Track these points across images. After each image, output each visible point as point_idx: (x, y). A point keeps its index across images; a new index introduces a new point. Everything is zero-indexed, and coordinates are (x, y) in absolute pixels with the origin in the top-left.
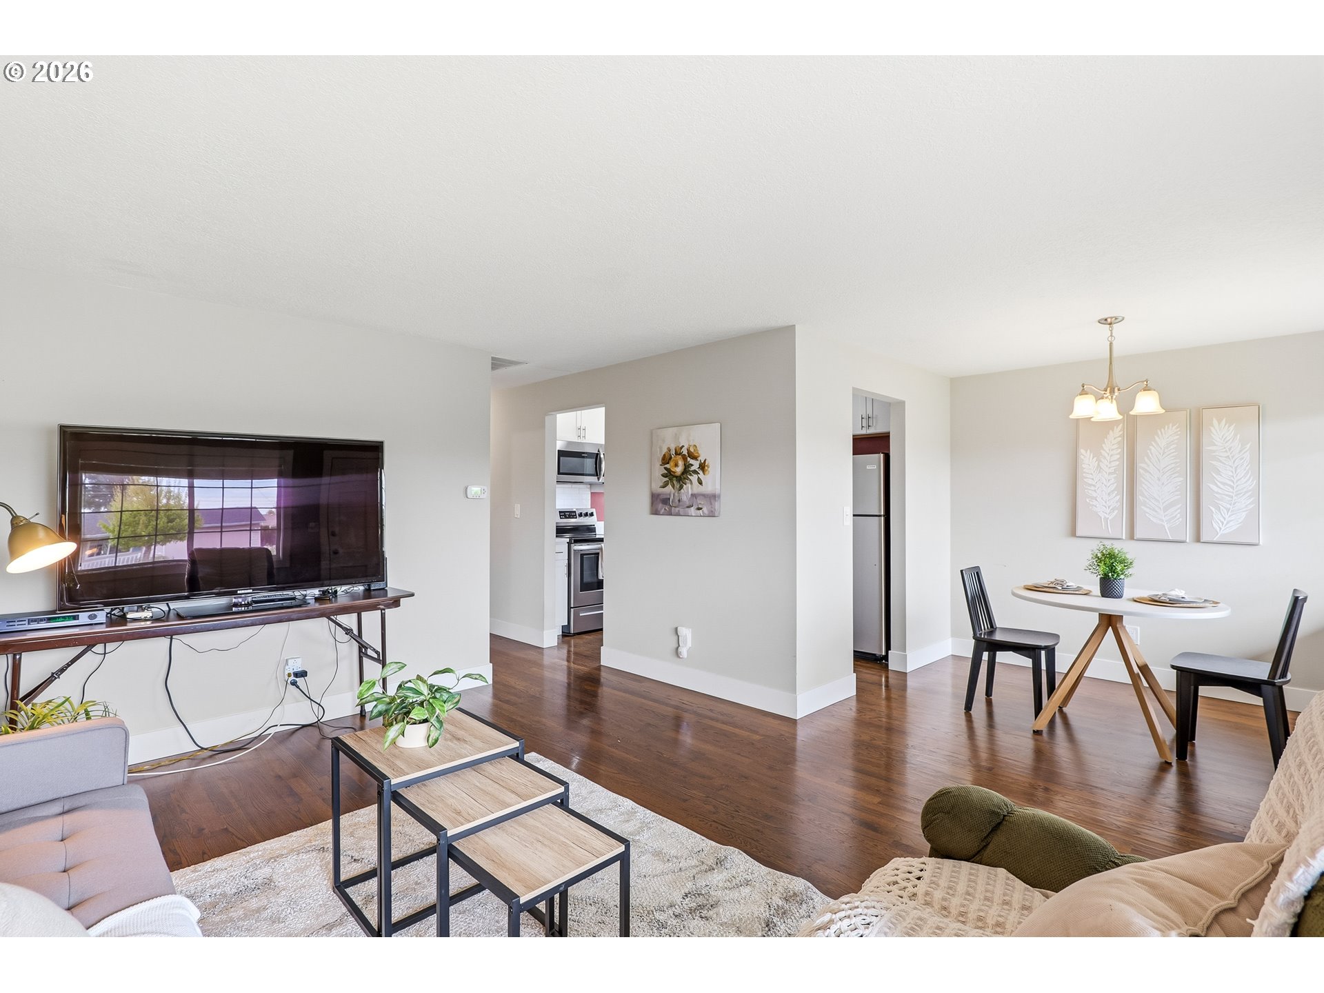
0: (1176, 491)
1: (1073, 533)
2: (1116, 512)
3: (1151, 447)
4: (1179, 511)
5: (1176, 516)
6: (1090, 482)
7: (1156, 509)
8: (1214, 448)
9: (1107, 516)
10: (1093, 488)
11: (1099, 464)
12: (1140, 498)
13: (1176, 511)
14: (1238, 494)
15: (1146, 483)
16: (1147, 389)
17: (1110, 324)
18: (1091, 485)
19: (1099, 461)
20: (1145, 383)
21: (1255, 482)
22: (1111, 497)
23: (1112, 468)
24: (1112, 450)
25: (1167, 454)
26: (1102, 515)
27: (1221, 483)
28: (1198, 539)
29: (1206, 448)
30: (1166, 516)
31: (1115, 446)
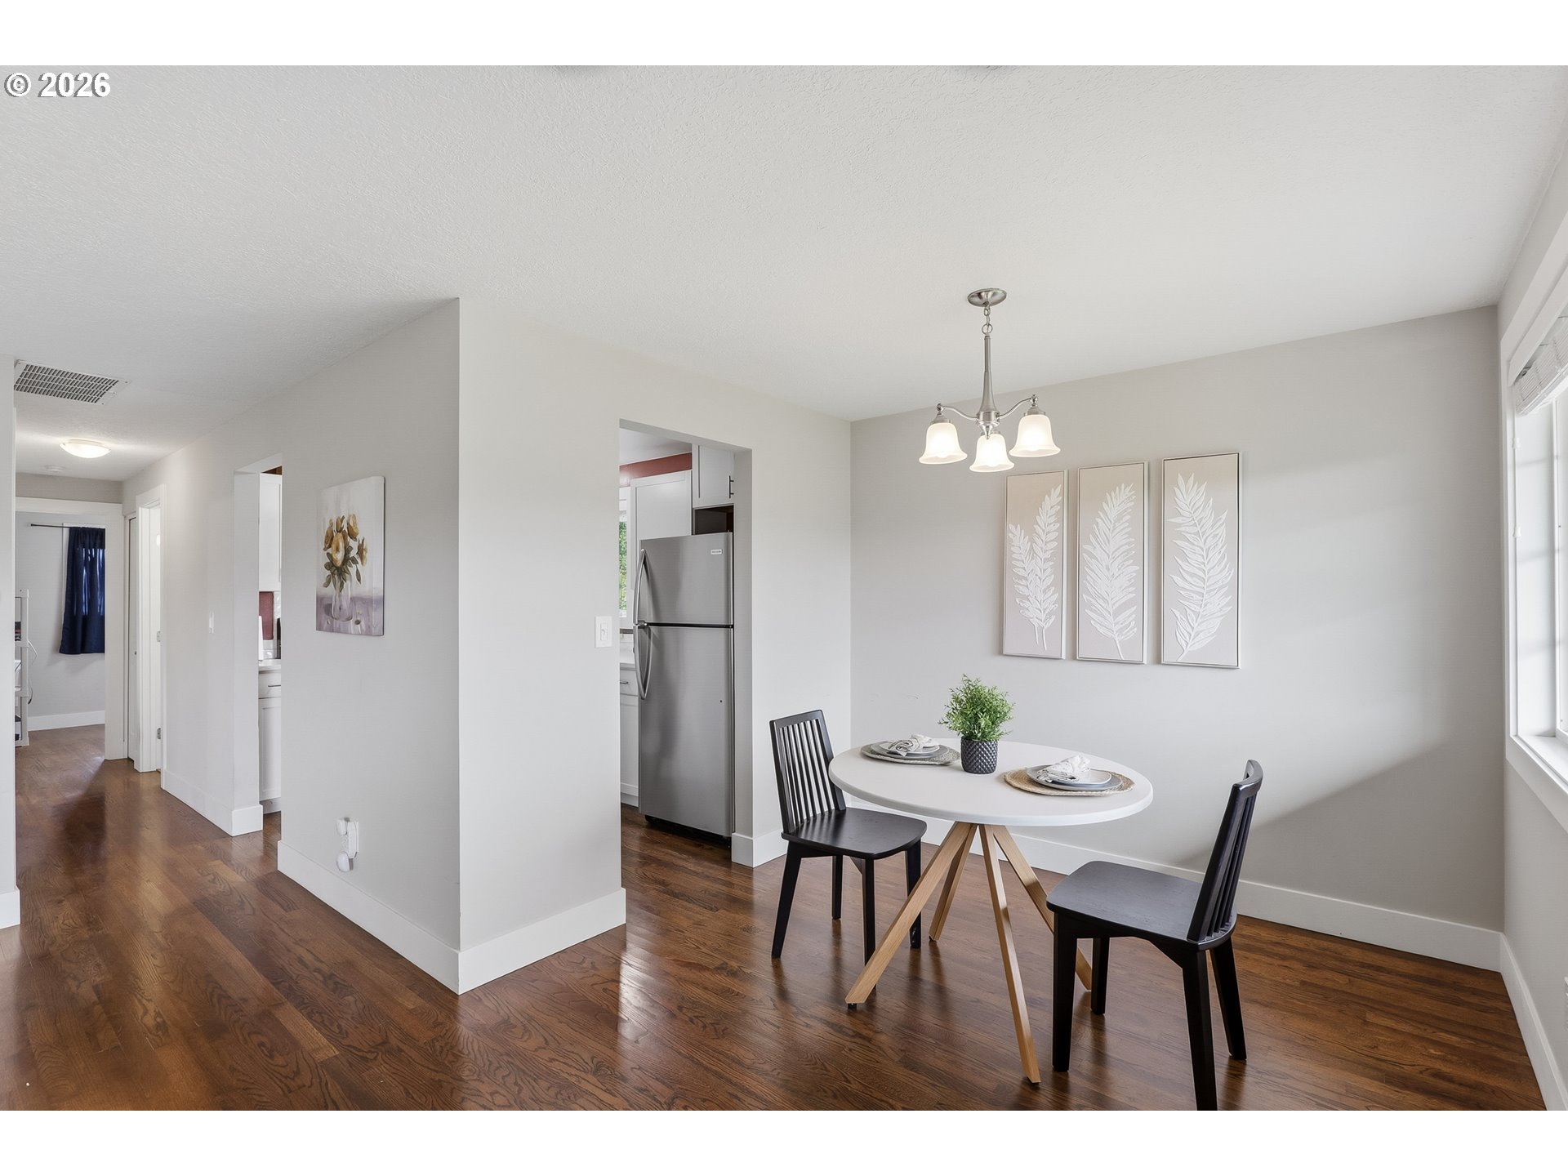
0: (1130, 586)
1: (1000, 652)
2: (1053, 618)
3: (1099, 521)
4: (1134, 616)
5: (1130, 623)
6: (1021, 573)
7: (1105, 613)
8: (1179, 520)
9: (1042, 624)
10: (1024, 582)
11: (1031, 545)
12: (1084, 597)
13: (1129, 616)
14: (1212, 590)
15: (1093, 575)
16: (1033, 411)
17: (985, 304)
18: (1021, 578)
19: (1032, 540)
20: (1032, 401)
21: (1233, 571)
22: (1047, 596)
23: (1048, 553)
24: (1049, 524)
25: (1118, 530)
26: (1035, 622)
27: (1188, 573)
28: (1158, 660)
29: (1170, 520)
30: (1116, 624)
31: (1053, 519)
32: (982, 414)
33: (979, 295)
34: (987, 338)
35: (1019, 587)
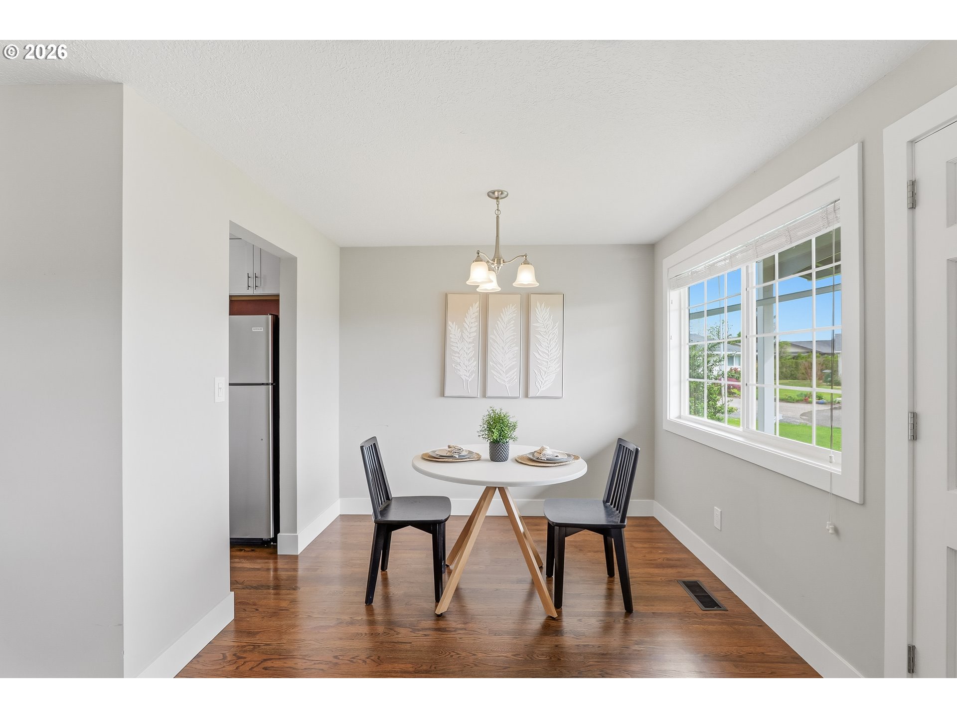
0: (514, 358)
1: (442, 394)
2: (474, 375)
3: (498, 322)
4: (516, 373)
5: (514, 378)
6: (456, 349)
7: (501, 372)
8: (538, 325)
9: (467, 378)
10: (457, 355)
11: (462, 335)
12: (490, 364)
13: (513, 374)
14: (552, 360)
15: (494, 350)
16: (526, 262)
17: (497, 198)
18: (456, 352)
19: (462, 331)
20: (525, 257)
21: (561, 351)
22: (470, 363)
23: (471, 338)
24: (471, 323)
25: (508, 328)
26: (464, 377)
27: (542, 351)
28: (526, 395)
29: (533, 324)
30: (507, 377)
31: (473, 320)
32: (496, 259)
33: (494, 193)
34: (498, 217)
35: (455, 357)
